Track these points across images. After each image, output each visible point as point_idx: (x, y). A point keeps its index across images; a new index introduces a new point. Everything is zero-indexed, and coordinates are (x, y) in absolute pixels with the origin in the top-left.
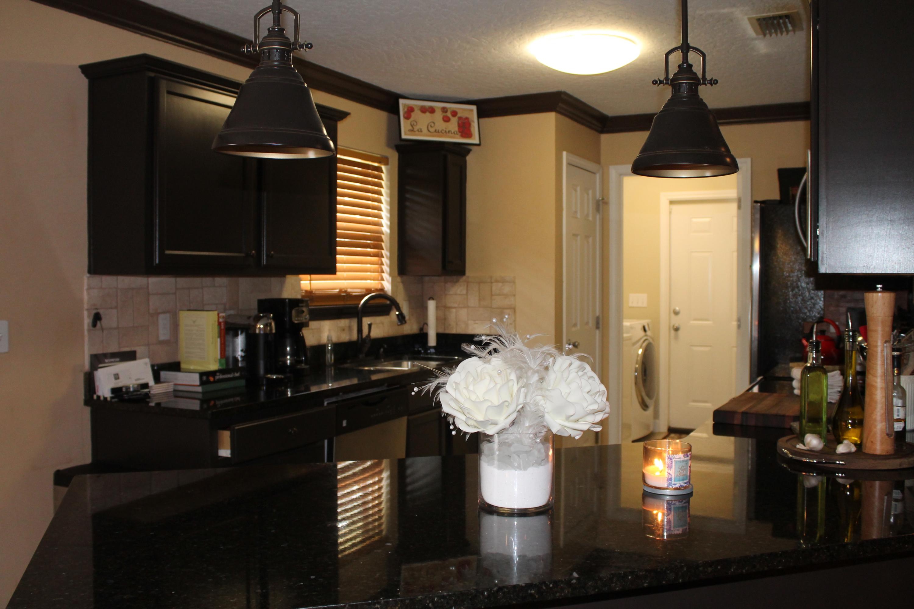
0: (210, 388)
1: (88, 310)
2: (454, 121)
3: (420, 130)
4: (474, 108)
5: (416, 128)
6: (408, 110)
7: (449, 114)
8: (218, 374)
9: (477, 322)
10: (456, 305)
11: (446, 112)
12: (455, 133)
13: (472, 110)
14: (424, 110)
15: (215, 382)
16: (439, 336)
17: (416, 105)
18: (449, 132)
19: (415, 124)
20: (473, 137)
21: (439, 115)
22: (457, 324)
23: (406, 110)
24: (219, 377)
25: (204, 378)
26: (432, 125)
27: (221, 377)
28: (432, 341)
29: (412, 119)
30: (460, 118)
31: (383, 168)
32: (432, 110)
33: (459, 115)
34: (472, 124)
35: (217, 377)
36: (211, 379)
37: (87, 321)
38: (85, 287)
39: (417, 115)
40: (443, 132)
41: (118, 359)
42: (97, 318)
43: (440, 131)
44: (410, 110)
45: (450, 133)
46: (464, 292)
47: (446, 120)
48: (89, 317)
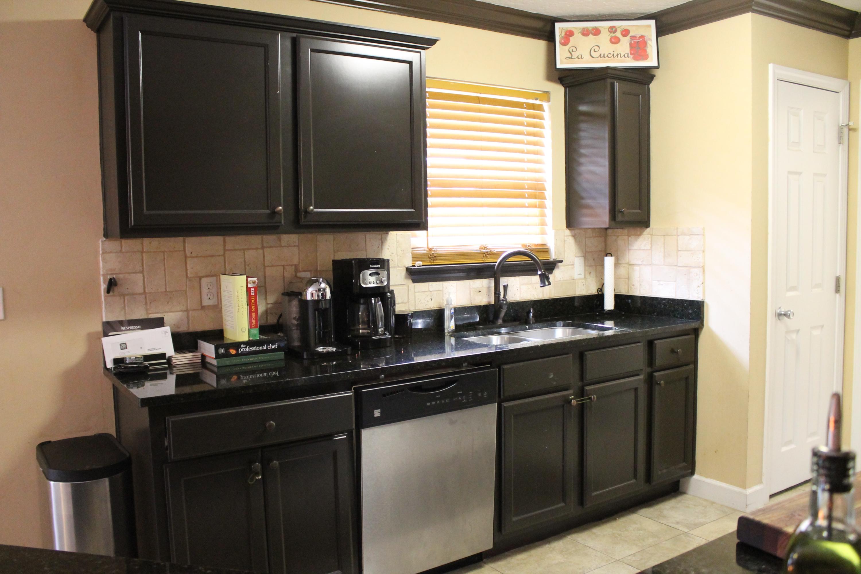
0: (227, 361)
1: (104, 275)
2: (625, 42)
3: (580, 57)
4: (652, 23)
5: (575, 55)
6: (566, 34)
7: (618, 34)
8: (243, 346)
9: (661, 283)
10: (640, 263)
11: (615, 32)
12: (626, 55)
13: (649, 26)
14: (585, 33)
15: (237, 355)
16: (618, 298)
17: (575, 28)
18: (617, 55)
19: (574, 50)
20: (649, 59)
21: (605, 37)
22: (640, 285)
23: (563, 34)
24: (243, 349)
25: (222, 351)
26: (597, 49)
27: (248, 349)
28: (609, 304)
29: (570, 45)
30: (632, 37)
31: (545, 105)
32: (597, 32)
33: (631, 34)
34: (649, 42)
35: (241, 350)
36: (233, 352)
37: (103, 287)
38: (101, 252)
39: (577, 39)
40: (609, 56)
41: (139, 327)
42: (112, 284)
43: (606, 56)
44: (570, 34)
45: (619, 56)
46: (649, 247)
47: (615, 41)
48: (104, 283)
